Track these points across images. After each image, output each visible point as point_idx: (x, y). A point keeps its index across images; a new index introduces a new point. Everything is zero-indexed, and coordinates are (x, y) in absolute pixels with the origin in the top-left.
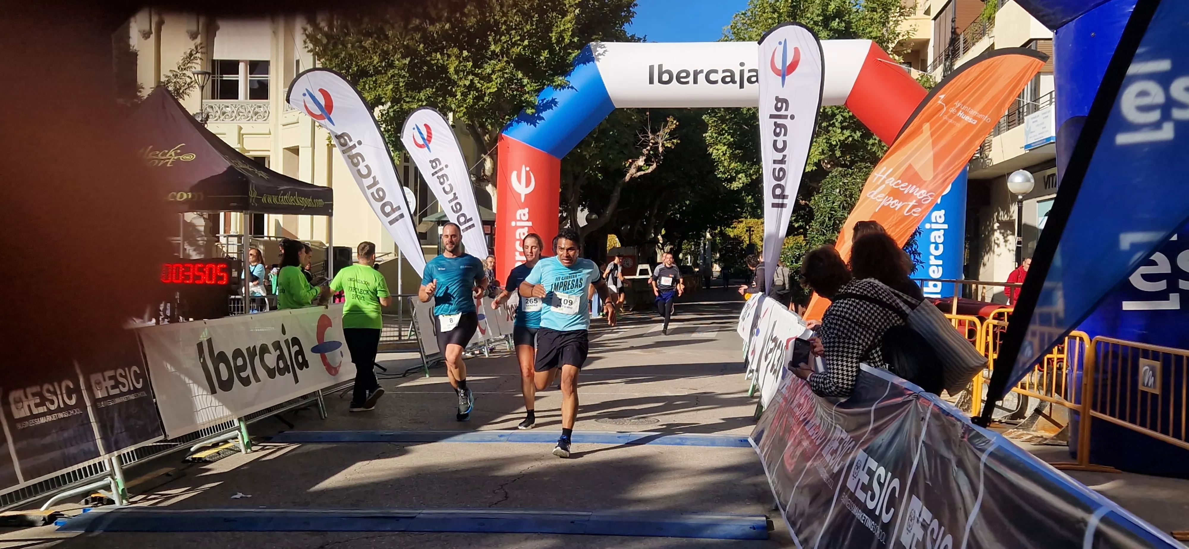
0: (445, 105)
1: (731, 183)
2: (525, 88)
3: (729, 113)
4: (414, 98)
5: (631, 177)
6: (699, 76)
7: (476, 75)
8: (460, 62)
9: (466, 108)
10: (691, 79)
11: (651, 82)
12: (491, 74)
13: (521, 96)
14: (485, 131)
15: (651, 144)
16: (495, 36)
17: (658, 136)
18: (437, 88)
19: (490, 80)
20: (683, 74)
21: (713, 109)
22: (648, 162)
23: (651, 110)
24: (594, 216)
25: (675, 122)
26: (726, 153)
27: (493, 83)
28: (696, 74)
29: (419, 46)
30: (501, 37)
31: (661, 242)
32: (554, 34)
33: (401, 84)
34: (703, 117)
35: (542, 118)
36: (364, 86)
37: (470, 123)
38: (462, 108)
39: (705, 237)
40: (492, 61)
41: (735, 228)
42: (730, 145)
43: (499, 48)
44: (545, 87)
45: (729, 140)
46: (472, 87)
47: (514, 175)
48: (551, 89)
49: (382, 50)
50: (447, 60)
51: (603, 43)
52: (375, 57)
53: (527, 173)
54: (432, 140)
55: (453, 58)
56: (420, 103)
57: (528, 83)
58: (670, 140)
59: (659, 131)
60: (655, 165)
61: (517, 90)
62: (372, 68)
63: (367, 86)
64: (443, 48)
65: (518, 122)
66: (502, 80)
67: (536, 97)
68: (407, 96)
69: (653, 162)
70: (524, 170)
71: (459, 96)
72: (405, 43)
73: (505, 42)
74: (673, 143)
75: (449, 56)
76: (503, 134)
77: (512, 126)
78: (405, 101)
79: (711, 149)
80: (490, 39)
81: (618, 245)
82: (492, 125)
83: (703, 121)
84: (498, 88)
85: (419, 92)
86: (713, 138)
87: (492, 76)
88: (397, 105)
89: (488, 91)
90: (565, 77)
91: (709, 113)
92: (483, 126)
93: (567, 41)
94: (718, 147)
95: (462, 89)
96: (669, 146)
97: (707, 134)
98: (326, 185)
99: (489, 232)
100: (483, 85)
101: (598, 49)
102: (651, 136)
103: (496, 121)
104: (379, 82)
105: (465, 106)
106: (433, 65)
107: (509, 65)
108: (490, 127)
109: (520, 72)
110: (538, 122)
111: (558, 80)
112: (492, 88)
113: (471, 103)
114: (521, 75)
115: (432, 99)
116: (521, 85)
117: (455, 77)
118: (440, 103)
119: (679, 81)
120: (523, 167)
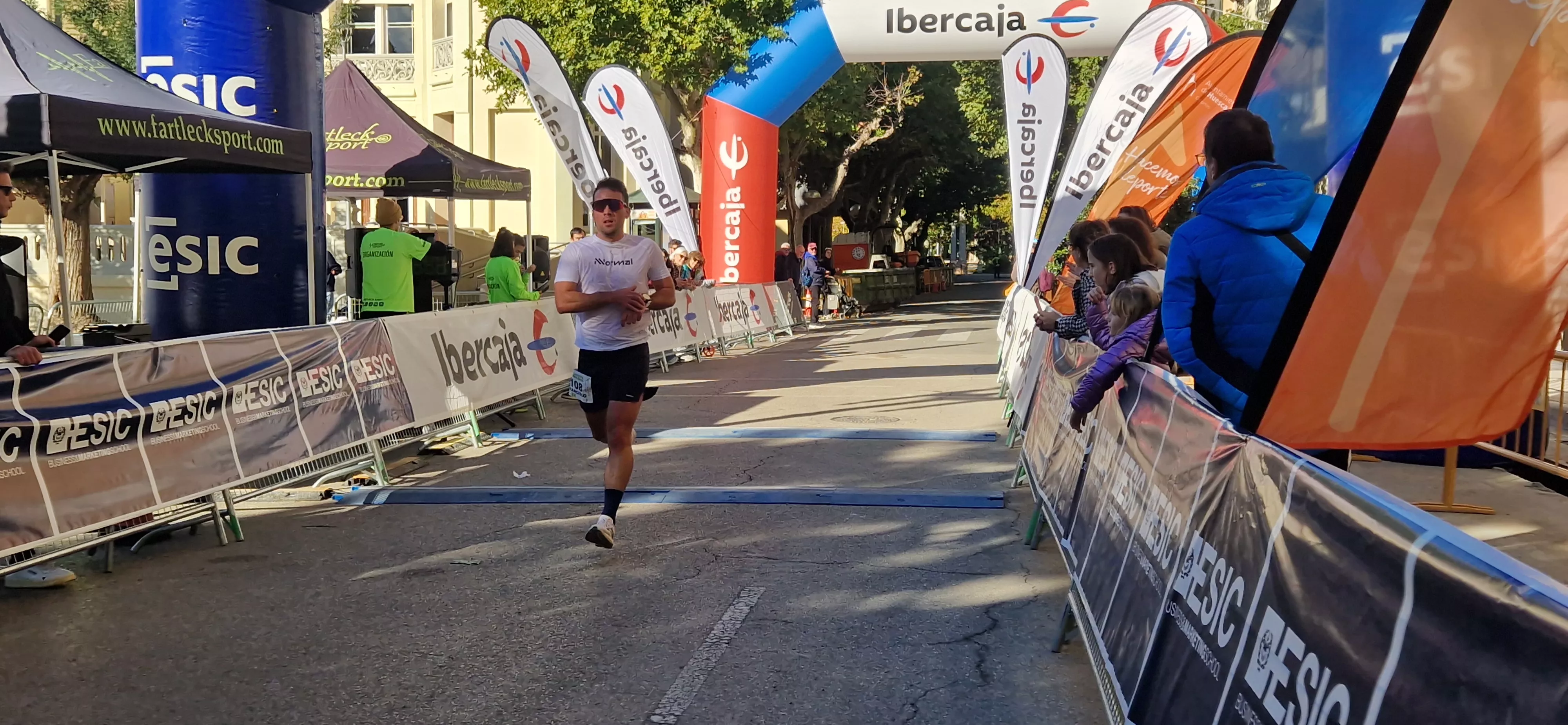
0: (638, 62)
1: (989, 149)
2: (735, 40)
3: (986, 64)
5: (862, 144)
6: (948, 22)
7: (675, 25)
9: (663, 65)
10: (938, 25)
11: (890, 29)
12: (693, 25)
13: (729, 49)
15: (887, 103)
17: (897, 91)
18: (627, 41)
19: (692, 32)
20: (929, 20)
22: (883, 125)
24: (814, 194)
25: (917, 73)
26: (983, 112)
27: (696, 35)
28: (945, 19)
31: (900, 225)
33: (585, 37)
35: (756, 77)
37: (667, 83)
38: (658, 67)
39: (958, 218)
40: (694, 7)
44: (760, 38)
46: (669, 39)
47: (723, 146)
48: (765, 41)
50: (640, 8)
53: (739, 143)
54: (624, 105)
55: (647, 5)
56: (608, 61)
57: (738, 33)
58: (911, 96)
59: (899, 85)
60: (891, 129)
61: (724, 43)
62: (548, 17)
65: (725, 82)
66: (707, 32)
67: (748, 51)
68: (593, 52)
69: (891, 124)
70: (735, 140)
71: (654, 51)
74: (915, 100)
75: (641, 3)
76: (708, 96)
77: (718, 86)
78: (590, 58)
79: (964, 107)
81: (846, 230)
82: (694, 85)
83: (955, 73)
84: (701, 42)
85: (605, 46)
86: (967, 93)
87: (695, 27)
88: (581, 61)
90: (783, 26)
92: (682, 86)
94: (973, 104)
95: (658, 43)
96: (910, 103)
97: (959, 89)
98: (521, 167)
99: (696, 216)
100: (683, 38)
102: (887, 92)
103: (699, 81)
105: (662, 63)
106: (623, 14)
107: (715, 11)
108: (691, 88)
109: (728, 20)
110: (749, 81)
111: (775, 30)
112: (694, 42)
113: (669, 60)
114: (729, 24)
115: (623, 56)
116: (728, 36)
117: (649, 29)
118: (631, 61)
119: (923, 29)
120: (734, 136)
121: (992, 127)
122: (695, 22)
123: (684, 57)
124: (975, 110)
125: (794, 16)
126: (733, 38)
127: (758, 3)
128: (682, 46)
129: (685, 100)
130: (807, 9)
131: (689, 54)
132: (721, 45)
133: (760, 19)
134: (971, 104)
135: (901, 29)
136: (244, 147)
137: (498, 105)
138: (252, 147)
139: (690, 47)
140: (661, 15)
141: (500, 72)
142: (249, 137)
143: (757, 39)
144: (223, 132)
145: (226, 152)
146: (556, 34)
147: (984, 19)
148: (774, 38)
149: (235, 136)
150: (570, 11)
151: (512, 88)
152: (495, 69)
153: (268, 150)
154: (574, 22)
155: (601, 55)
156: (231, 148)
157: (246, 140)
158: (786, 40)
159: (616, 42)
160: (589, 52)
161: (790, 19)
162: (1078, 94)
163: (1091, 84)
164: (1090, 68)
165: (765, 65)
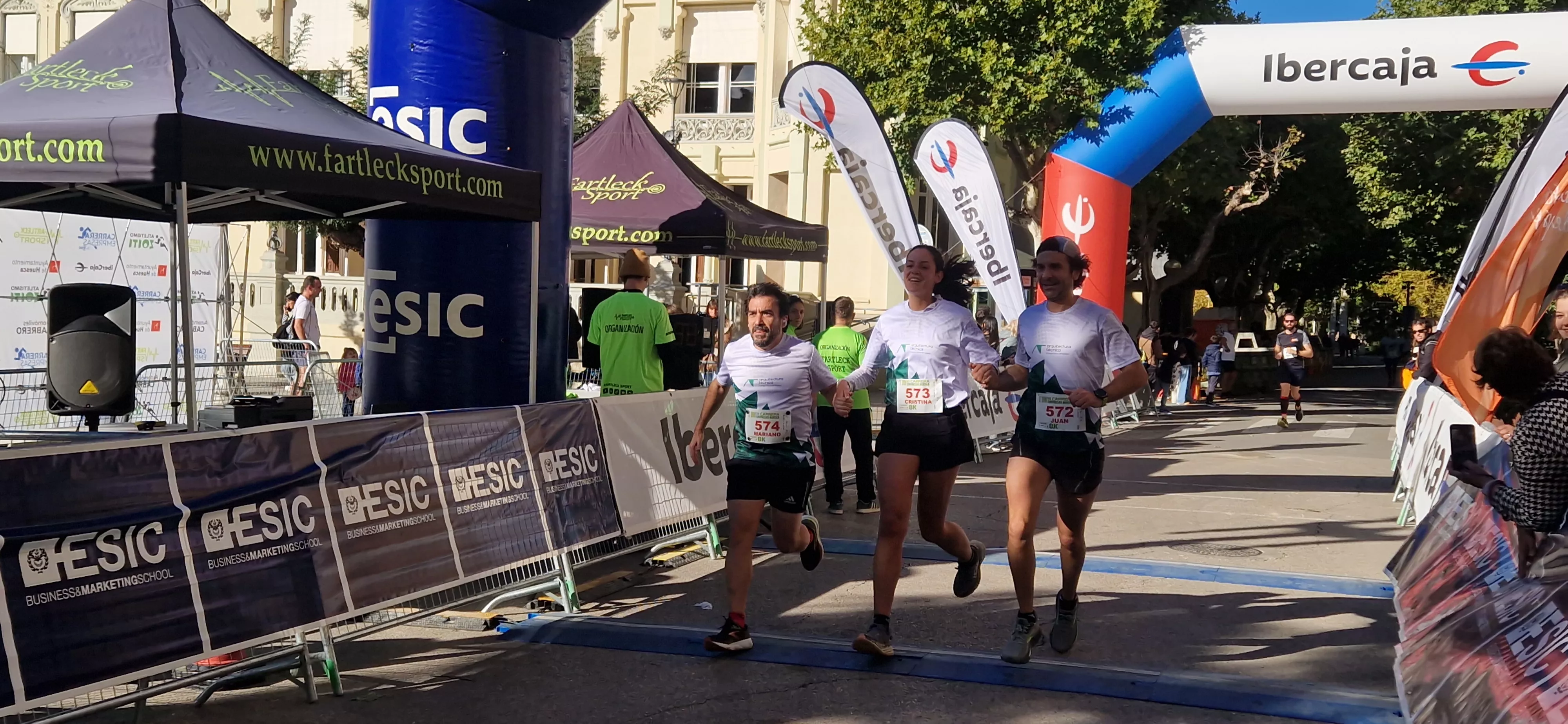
0: (976, 117)
1: (1381, 219)
2: (1086, 91)
3: (1382, 120)
4: (936, 109)
5: (1231, 211)
6: (1339, 69)
7: (1020, 75)
8: (999, 59)
9: (1004, 119)
10: (1327, 73)
11: (1267, 78)
12: (1040, 73)
13: (1079, 101)
14: (1029, 150)
15: (1262, 165)
16: (1048, 21)
17: (1274, 153)
18: (966, 93)
19: (1038, 82)
20: (1316, 67)
21: (1358, 116)
22: (1257, 189)
23: (1264, 118)
24: (1176, 264)
25: (1299, 133)
26: (1375, 177)
27: (1043, 86)
28: (1335, 65)
29: (944, 38)
30: (1055, 23)
31: (1273, 301)
32: (1129, 16)
33: (921, 90)
34: (1343, 126)
35: (1108, 134)
36: (872, 94)
37: (1009, 139)
38: (999, 121)
39: (1338, 295)
40: (1042, 56)
41: (1385, 283)
42: (1381, 166)
43: (1053, 37)
44: (1114, 89)
45: (1380, 157)
46: (1013, 91)
47: (1066, 209)
48: (1121, 91)
49: (897, 45)
50: (981, 56)
51: (1198, 27)
52: (887, 56)
53: (1085, 206)
54: (957, 163)
55: (989, 53)
56: (943, 115)
57: (1089, 84)
58: (1292, 158)
59: (1276, 146)
60: (1267, 195)
61: (1074, 94)
62: (883, 69)
63: (876, 94)
64: (977, 39)
65: (1074, 138)
66: (1055, 82)
67: (1100, 104)
68: (927, 107)
69: (1265, 190)
70: (1080, 201)
71: (995, 104)
72: (927, 36)
73: (1061, 30)
74: (1295, 163)
75: (984, 51)
76: (1054, 154)
77: (1066, 143)
78: (924, 112)
79: (1353, 171)
80: (1041, 24)
81: (1210, 304)
82: (1038, 141)
83: (1343, 131)
84: (1047, 92)
85: (942, 100)
86: (1356, 155)
87: (1042, 77)
88: (914, 116)
89: (1035, 98)
90: (1143, 75)
91: (1352, 121)
92: (1025, 142)
93: (1147, 26)
94: (1363, 168)
95: (1000, 94)
96: (1289, 166)
97: (1347, 150)
98: (819, 223)
99: (1029, 285)
100: (1028, 89)
101: (1192, 36)
102: (1263, 154)
103: (1044, 136)
104: (891, 87)
105: (1003, 117)
106: (961, 65)
107: (1065, 60)
108: (1034, 144)
109: (1079, 69)
110: (1102, 138)
111: (1134, 79)
112: (1039, 94)
113: (1011, 113)
114: (1080, 73)
115: (961, 110)
116: (1079, 87)
117: (990, 79)
118: (969, 115)
119: (1309, 77)
120: (1080, 197)
121: (1385, 194)
122: (1043, 69)
123: (1028, 110)
124: (1366, 174)
125: (1154, 64)
126: (1084, 88)
127: (1115, 49)
128: (1026, 96)
129: (1030, 158)
130: (1171, 56)
131: (1033, 106)
132: (1071, 97)
133: (1118, 67)
134: (1361, 169)
135: (1281, 77)
136: (452, 188)
140: (1005, 64)
142: (459, 177)
143: (1111, 90)
147: (1385, 65)
148: (1132, 88)
157: (455, 180)
158: (1145, 91)
160: (924, 105)
161: (1151, 68)
162: (1496, 156)
163: (1513, 144)
164: (1513, 125)
165: (1121, 120)
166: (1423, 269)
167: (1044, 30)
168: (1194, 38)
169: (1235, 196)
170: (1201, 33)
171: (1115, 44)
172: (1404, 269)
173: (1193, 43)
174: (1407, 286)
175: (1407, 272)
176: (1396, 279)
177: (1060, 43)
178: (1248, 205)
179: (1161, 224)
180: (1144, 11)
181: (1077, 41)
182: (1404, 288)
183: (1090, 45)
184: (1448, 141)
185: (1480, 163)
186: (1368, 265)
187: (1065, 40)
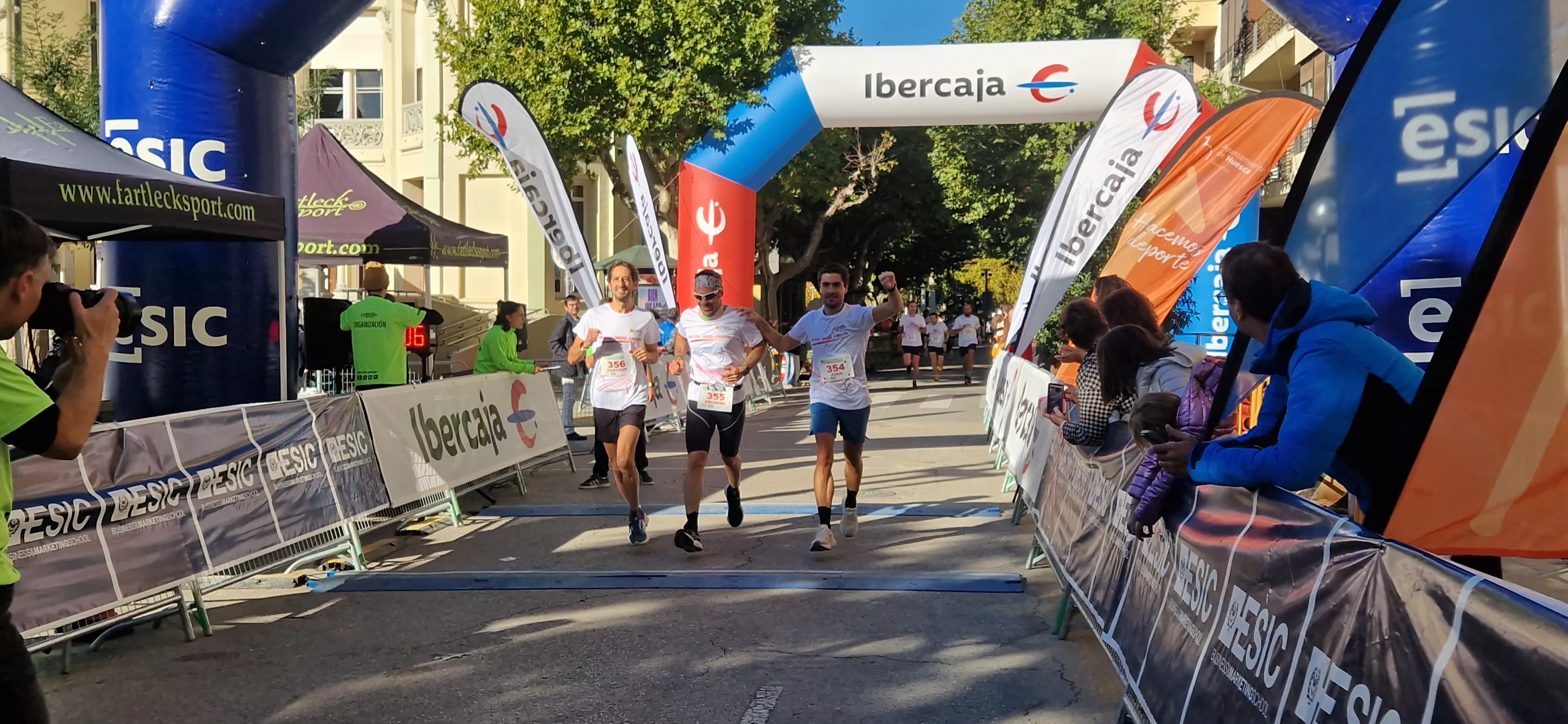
1: (963, 215)
2: (711, 105)
5: (835, 211)
6: (927, 87)
7: (653, 90)
8: (632, 75)
9: (641, 131)
10: (917, 90)
11: (868, 94)
12: (671, 89)
13: (706, 115)
14: (661, 158)
15: (861, 168)
16: (676, 41)
17: (870, 157)
19: (670, 97)
20: (908, 85)
21: (941, 127)
22: (857, 190)
23: (862, 129)
24: (789, 259)
25: (891, 140)
26: (957, 178)
27: (674, 100)
28: (924, 84)
29: (581, 55)
30: (682, 42)
31: (872, 290)
32: (747, 39)
33: (560, 103)
34: (928, 135)
35: (734, 144)
37: (643, 148)
38: (635, 132)
39: (927, 283)
40: (671, 72)
41: (964, 270)
42: (962, 168)
43: (681, 56)
44: (737, 103)
45: (961, 161)
46: (647, 105)
47: (700, 212)
48: (743, 105)
49: (536, 61)
50: (616, 72)
51: (807, 48)
52: (527, 70)
53: (716, 208)
55: (623, 69)
57: (715, 98)
58: (885, 162)
59: (872, 150)
60: (866, 194)
61: (701, 107)
64: (610, 57)
65: (703, 147)
66: (685, 97)
67: (725, 117)
70: (712, 205)
71: (632, 117)
72: (564, 53)
73: (688, 49)
74: (888, 165)
75: (618, 67)
76: (685, 161)
77: (696, 151)
78: (564, 124)
79: (938, 173)
80: (670, 44)
82: (670, 150)
83: (928, 139)
84: (679, 106)
85: (580, 112)
86: (940, 159)
87: (673, 92)
88: (554, 127)
90: (761, 91)
91: (937, 131)
92: (658, 151)
93: (764, 47)
94: (947, 169)
95: (635, 108)
96: (884, 169)
97: (933, 154)
98: (498, 233)
100: (661, 103)
101: (801, 55)
102: (861, 158)
103: (675, 146)
105: (639, 129)
106: (598, 79)
107: (692, 77)
108: (667, 153)
109: (705, 84)
110: (728, 147)
111: (754, 95)
112: (671, 108)
113: (647, 126)
114: (707, 88)
115: (597, 122)
116: (704, 99)
117: (626, 94)
118: (606, 125)
119: (902, 93)
120: (712, 202)
121: (967, 192)
122: (673, 85)
123: (660, 122)
124: (949, 175)
125: (771, 81)
126: (710, 102)
127: (737, 68)
128: (659, 110)
129: (662, 165)
130: (785, 74)
131: (666, 119)
132: (698, 110)
133: (738, 84)
134: (945, 170)
135: (880, 94)
136: (214, 214)
137: (471, 171)
138: (222, 213)
139: (669, 111)
140: (639, 80)
141: (472, 138)
142: (219, 204)
143: (734, 104)
144: (192, 198)
145: (195, 219)
146: (530, 99)
147: (963, 83)
148: (752, 103)
149: (205, 202)
150: (544, 76)
151: (485, 153)
152: (467, 134)
153: (239, 216)
154: (548, 86)
155: (575, 121)
156: (200, 214)
157: (216, 207)
158: (764, 105)
159: (590, 107)
160: (563, 118)
161: (768, 85)
162: (1055, 160)
163: (1067, 150)
164: (1067, 133)
165: (744, 131)
166: (998, 258)
167: (672, 49)
168: (804, 58)
169: (839, 196)
170: (809, 53)
171: (737, 63)
172: (981, 258)
173: (803, 63)
174: (985, 273)
175: (985, 260)
176: (975, 267)
177: (688, 62)
178: (850, 204)
179: (776, 224)
180: (761, 34)
181: (702, 60)
182: (983, 275)
183: (714, 64)
184: (1016, 148)
185: (1042, 166)
186: (951, 255)
187: (692, 59)
